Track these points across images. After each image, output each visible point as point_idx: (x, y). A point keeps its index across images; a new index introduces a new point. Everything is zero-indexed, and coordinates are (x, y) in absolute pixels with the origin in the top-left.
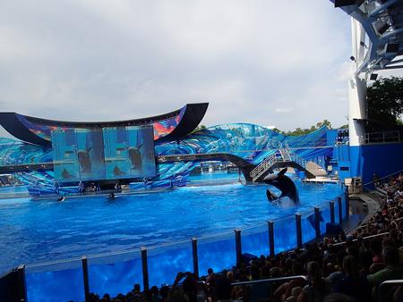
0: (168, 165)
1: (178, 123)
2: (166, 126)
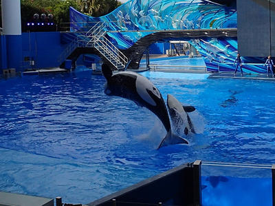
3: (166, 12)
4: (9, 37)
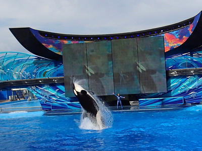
0: (180, 80)
1: (191, 32)
2: (177, 36)
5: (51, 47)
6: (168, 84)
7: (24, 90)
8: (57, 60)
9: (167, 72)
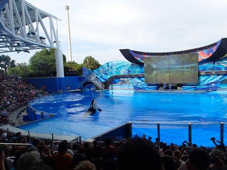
0: (206, 77)
1: (215, 51)
2: (206, 53)
3: (118, 68)
4: (60, 79)
5: (138, 59)
6: (199, 79)
7: (126, 79)
8: (141, 65)
9: (199, 73)
